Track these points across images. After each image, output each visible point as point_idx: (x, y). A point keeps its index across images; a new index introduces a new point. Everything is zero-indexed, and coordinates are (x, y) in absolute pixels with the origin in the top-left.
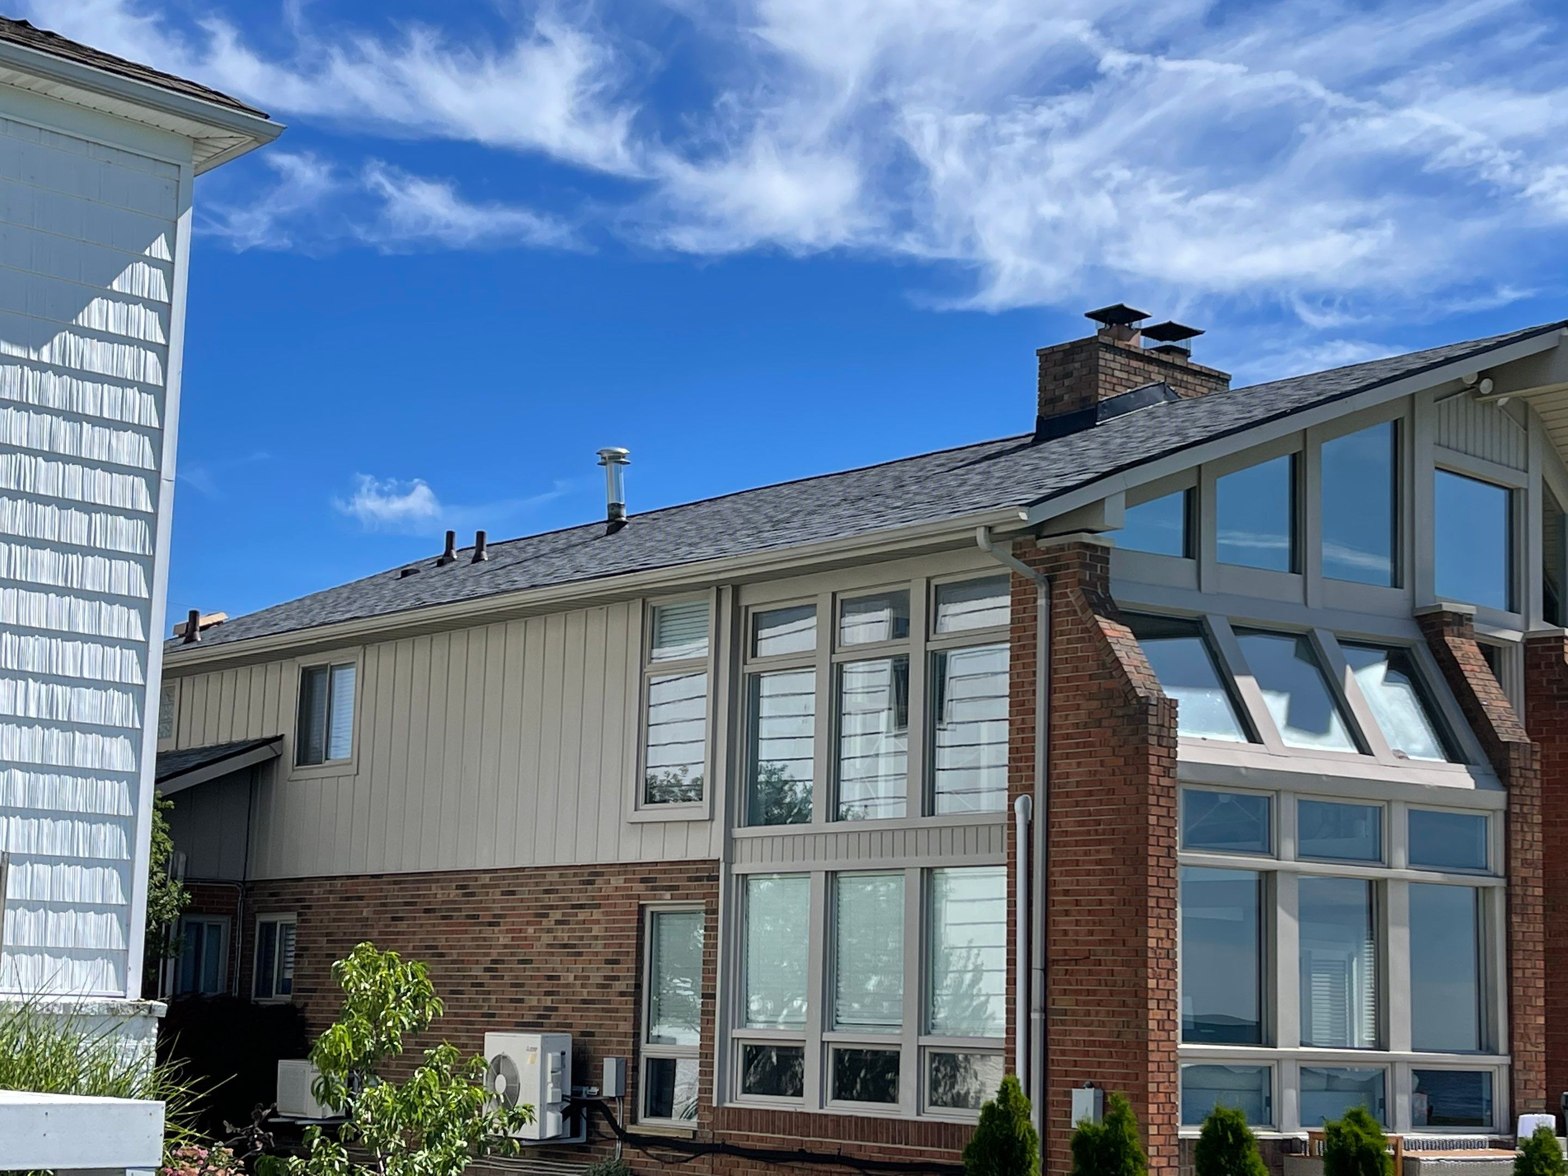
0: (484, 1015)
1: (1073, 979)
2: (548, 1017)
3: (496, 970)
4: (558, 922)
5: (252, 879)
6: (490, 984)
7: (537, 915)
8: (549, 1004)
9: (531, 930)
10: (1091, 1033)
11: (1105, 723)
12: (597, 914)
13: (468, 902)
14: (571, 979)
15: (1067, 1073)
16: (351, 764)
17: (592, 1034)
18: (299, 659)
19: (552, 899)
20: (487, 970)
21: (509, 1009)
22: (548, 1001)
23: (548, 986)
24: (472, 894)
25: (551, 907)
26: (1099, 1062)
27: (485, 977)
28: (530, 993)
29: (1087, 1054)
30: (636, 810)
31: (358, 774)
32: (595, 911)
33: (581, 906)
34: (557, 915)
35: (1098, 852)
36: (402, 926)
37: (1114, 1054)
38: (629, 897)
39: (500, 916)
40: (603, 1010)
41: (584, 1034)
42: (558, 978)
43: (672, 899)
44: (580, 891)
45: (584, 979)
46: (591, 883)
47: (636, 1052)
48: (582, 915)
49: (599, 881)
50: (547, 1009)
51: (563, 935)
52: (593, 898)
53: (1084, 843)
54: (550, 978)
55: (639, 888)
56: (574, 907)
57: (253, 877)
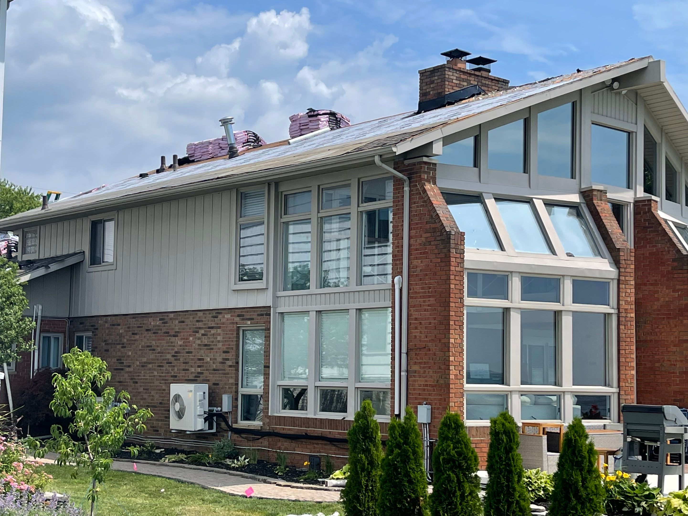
0: (172, 376)
1: (418, 358)
2: (199, 377)
3: (177, 356)
4: (203, 335)
5: (73, 316)
6: (175, 363)
7: (194, 332)
8: (199, 371)
9: (191, 339)
10: (426, 381)
11: (432, 243)
12: (219, 331)
13: (164, 326)
14: (209, 360)
15: (416, 399)
16: (113, 264)
17: (217, 384)
18: (90, 217)
19: (200, 325)
20: (173, 356)
21: (183, 373)
22: (199, 370)
23: (199, 363)
24: (166, 323)
25: (200, 328)
26: (429, 393)
27: (172, 359)
28: (192, 366)
29: (424, 390)
30: (235, 284)
31: (116, 269)
32: (218, 330)
33: (212, 328)
34: (202, 332)
35: (429, 301)
36: (137, 337)
37: (435, 390)
38: (233, 323)
39: (178, 332)
40: (222, 374)
41: (215, 384)
42: (203, 360)
43: (251, 324)
44: (212, 321)
45: (214, 360)
46: (216, 317)
47: (237, 392)
48: (213, 331)
49: (220, 316)
50: (199, 373)
51: (205, 341)
52: (217, 324)
53: (424, 297)
54: (200, 359)
55: (237, 319)
56: (209, 328)
57: (72, 316)
